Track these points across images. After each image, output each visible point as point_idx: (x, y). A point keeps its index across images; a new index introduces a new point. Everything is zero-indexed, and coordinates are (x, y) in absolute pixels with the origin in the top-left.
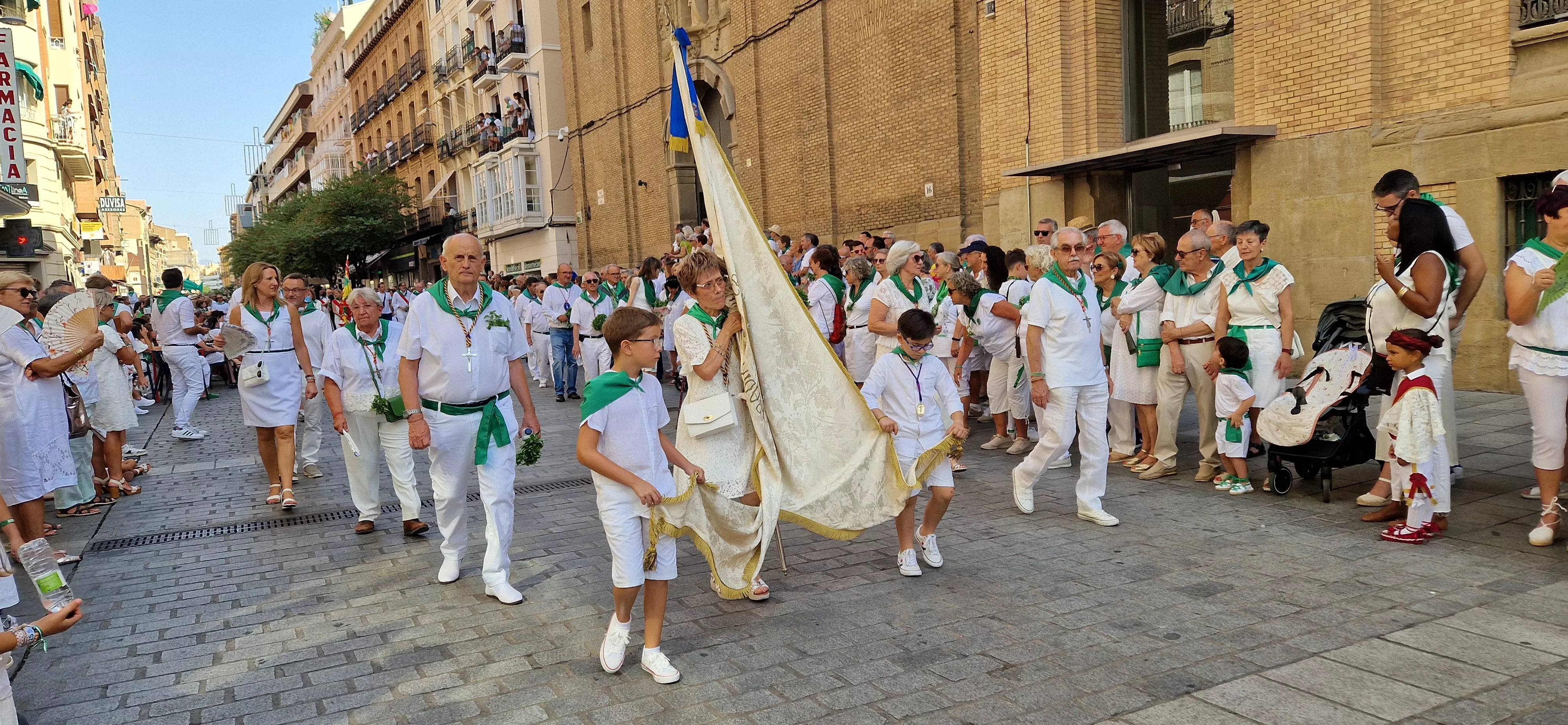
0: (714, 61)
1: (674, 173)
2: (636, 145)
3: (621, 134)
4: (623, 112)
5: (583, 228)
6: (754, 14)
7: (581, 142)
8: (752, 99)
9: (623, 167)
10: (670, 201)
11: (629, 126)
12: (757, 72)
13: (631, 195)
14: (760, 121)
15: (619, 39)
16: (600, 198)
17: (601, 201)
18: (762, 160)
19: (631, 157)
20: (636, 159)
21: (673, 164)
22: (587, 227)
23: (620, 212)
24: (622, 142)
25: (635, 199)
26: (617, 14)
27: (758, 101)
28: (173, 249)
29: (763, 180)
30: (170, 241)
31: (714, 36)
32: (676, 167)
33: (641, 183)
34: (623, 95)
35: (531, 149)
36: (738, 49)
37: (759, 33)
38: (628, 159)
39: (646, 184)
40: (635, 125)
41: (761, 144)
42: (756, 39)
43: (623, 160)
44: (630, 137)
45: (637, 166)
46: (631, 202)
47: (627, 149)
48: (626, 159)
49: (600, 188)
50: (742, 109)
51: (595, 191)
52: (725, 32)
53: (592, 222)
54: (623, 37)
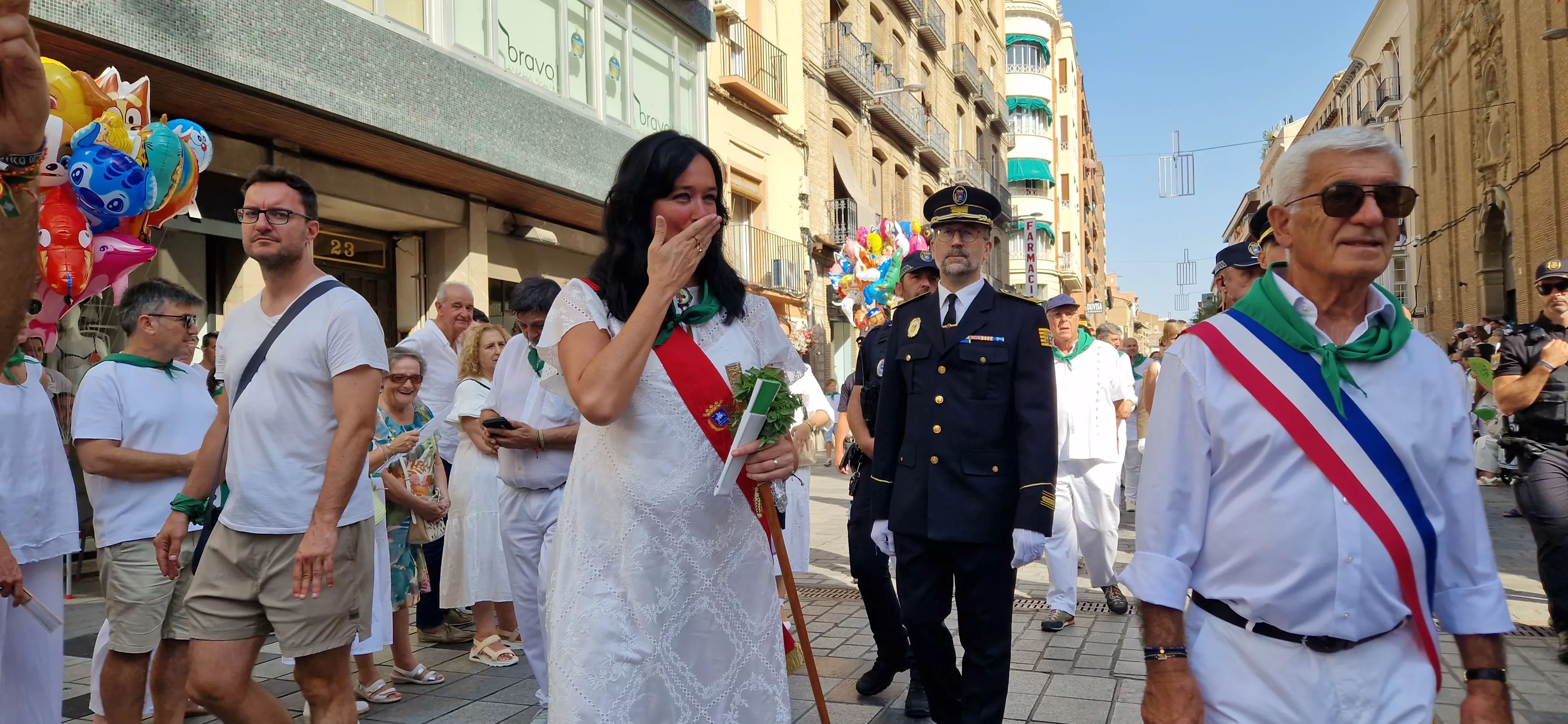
0: (1503, 189)
1: (1481, 277)
2: (1461, 252)
3: (1450, 244)
4: (1452, 225)
5: (1428, 320)
7: (1428, 247)
9: (1452, 270)
10: (1479, 299)
11: (1456, 236)
13: (1456, 294)
15: (1450, 165)
16: (1439, 295)
17: (1440, 298)
19: (1457, 262)
20: (1461, 263)
21: (1481, 269)
22: (1431, 319)
23: (1449, 307)
24: (1451, 250)
25: (1459, 297)
26: (1450, 146)
28: (1156, 332)
30: (1153, 325)
31: (1503, 168)
32: (1482, 272)
33: (1461, 284)
34: (1452, 211)
35: (1402, 251)
36: (1516, 181)
37: (1528, 169)
38: (1455, 264)
39: (1466, 284)
40: (1460, 236)
43: (1451, 265)
44: (1457, 246)
45: (1462, 269)
46: (1457, 299)
47: (1454, 255)
48: (1454, 264)
49: (1439, 287)
51: (1436, 289)
52: (1509, 165)
53: (1435, 315)
54: (1454, 164)
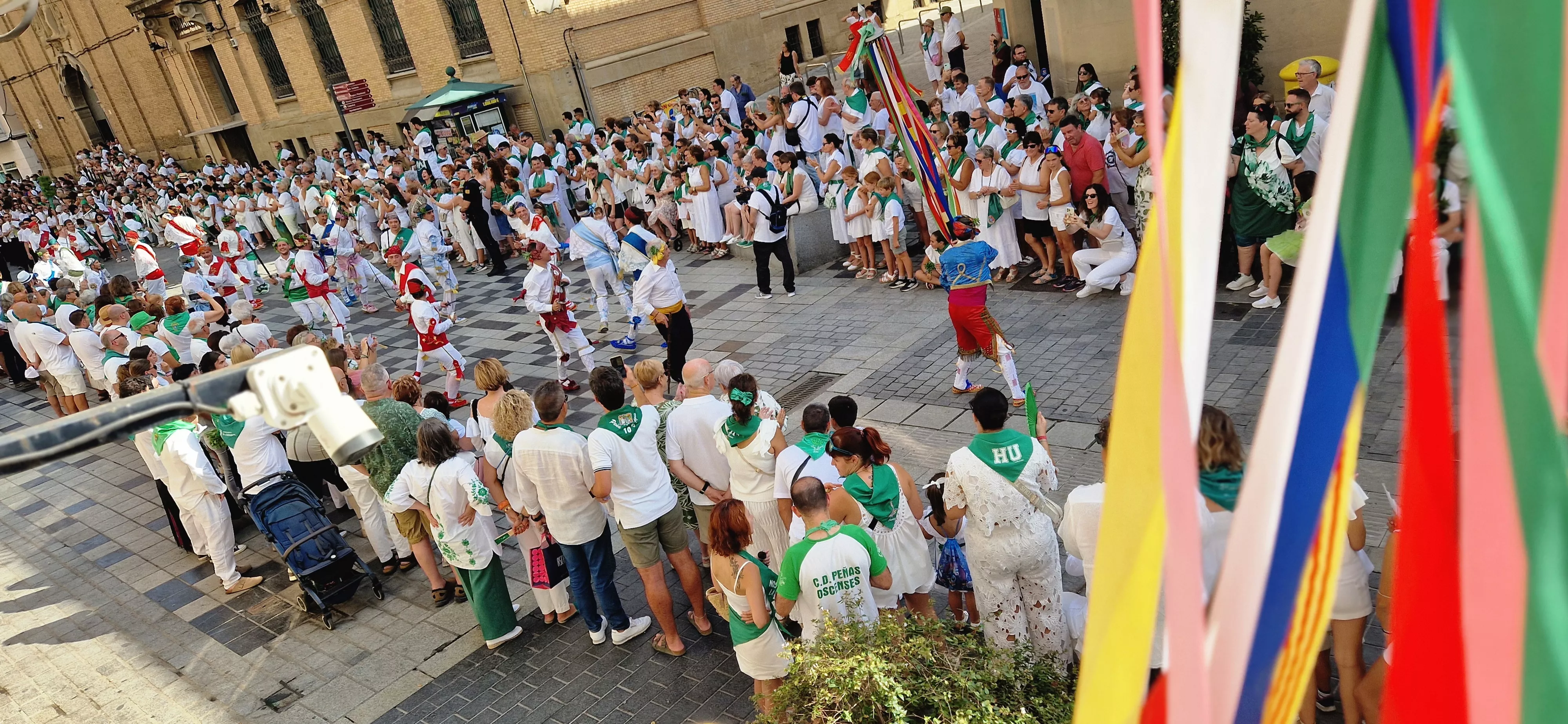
6: (82, 37)
8: (98, 79)
12: (95, 67)
14: (107, 91)
18: (116, 112)
27: (102, 81)
29: (120, 121)
41: (112, 103)
42: (89, 50)
50: (96, 85)
